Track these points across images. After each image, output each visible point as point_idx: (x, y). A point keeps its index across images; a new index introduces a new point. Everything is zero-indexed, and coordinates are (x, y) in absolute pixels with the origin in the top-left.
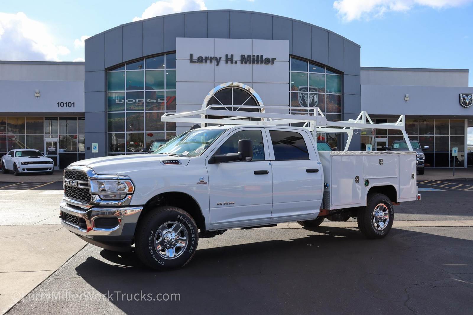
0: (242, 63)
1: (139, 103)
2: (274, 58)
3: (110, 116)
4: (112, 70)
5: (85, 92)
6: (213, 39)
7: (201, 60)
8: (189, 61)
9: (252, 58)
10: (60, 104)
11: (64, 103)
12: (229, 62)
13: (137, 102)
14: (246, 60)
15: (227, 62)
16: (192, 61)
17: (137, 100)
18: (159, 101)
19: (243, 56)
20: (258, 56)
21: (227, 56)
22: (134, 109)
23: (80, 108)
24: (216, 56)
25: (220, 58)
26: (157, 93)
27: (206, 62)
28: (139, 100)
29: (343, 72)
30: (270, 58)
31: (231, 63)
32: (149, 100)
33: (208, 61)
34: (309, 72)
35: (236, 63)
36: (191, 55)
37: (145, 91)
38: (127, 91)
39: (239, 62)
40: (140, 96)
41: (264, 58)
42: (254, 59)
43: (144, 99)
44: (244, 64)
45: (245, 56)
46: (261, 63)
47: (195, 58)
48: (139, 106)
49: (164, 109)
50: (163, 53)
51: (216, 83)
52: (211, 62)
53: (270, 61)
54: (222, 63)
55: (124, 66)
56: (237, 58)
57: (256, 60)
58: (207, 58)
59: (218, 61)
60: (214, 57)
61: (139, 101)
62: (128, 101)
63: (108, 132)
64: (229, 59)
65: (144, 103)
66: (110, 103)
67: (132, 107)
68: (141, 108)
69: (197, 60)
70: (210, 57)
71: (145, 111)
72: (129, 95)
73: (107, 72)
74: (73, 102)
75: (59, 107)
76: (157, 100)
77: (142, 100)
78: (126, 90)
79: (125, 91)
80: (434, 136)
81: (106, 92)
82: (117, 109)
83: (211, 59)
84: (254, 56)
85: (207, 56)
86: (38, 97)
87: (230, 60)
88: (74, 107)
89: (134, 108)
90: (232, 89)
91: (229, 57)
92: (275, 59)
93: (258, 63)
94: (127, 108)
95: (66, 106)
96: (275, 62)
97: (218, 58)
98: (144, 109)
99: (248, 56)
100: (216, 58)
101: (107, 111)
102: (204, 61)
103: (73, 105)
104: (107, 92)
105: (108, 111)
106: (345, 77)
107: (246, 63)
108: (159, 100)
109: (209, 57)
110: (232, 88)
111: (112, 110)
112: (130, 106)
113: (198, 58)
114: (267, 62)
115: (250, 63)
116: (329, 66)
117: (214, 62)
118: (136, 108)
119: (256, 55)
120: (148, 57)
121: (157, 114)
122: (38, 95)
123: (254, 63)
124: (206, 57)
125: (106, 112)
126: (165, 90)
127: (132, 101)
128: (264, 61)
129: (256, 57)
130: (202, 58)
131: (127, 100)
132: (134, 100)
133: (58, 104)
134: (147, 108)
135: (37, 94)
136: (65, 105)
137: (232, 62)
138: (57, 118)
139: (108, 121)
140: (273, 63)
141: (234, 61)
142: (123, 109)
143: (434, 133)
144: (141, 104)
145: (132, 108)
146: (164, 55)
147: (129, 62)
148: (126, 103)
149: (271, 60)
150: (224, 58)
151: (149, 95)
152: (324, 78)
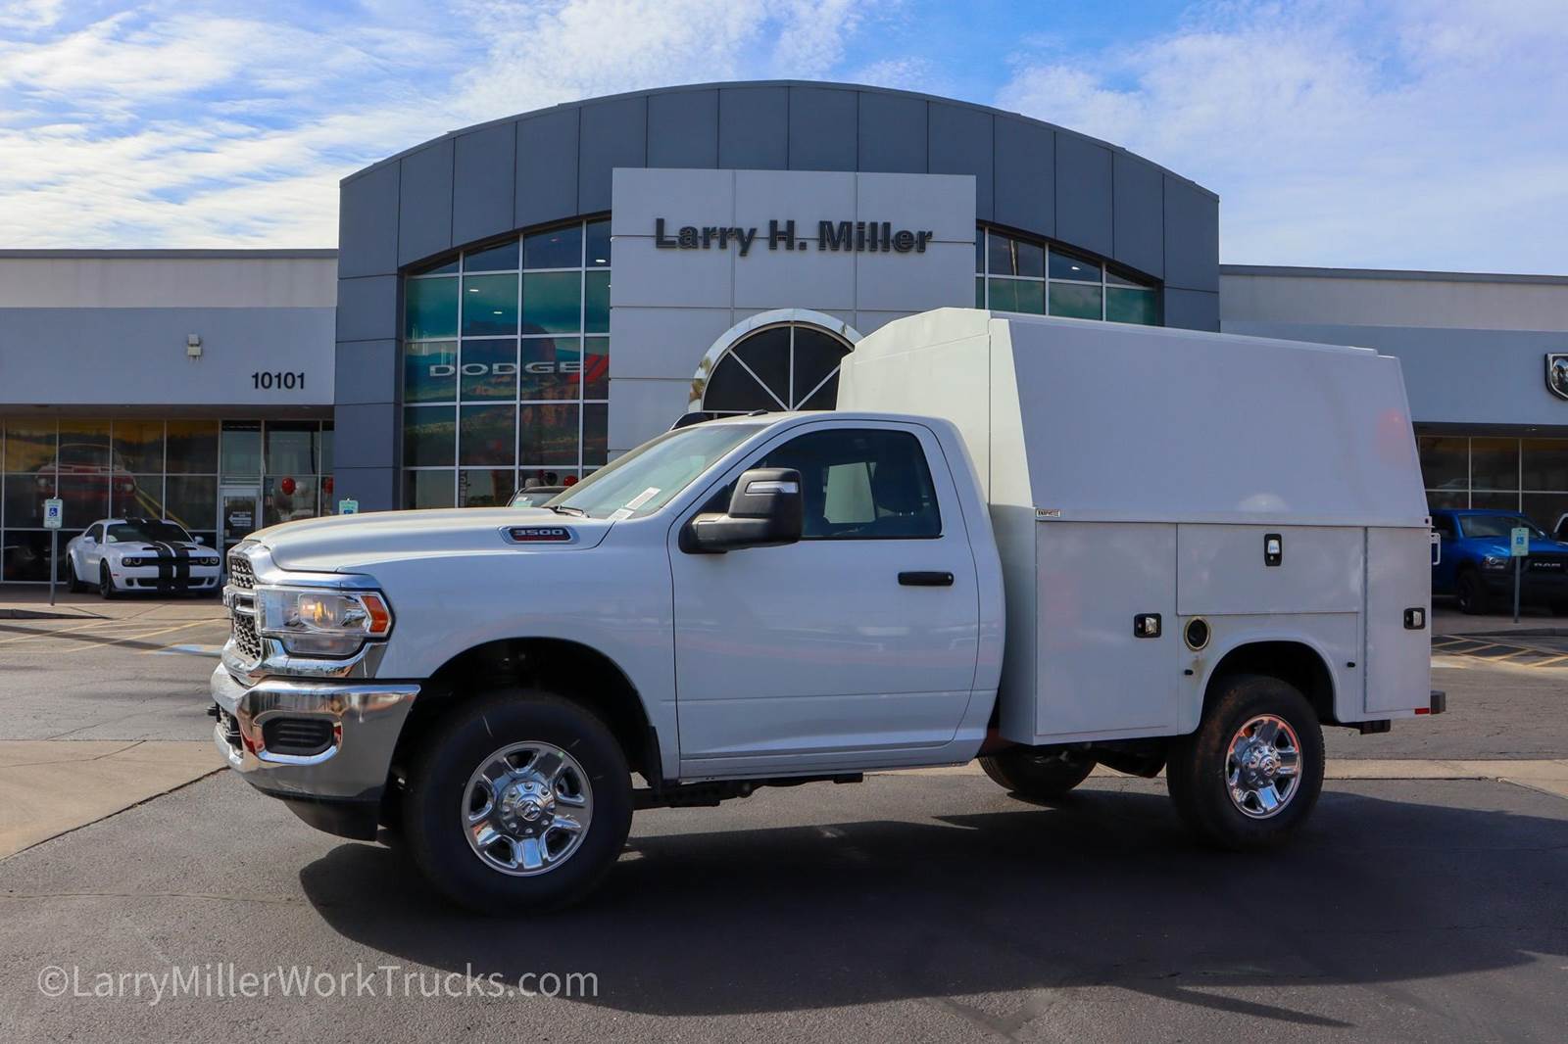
0: (822, 247)
1: (499, 376)
2: (927, 232)
3: (411, 416)
4: (422, 274)
5: (337, 342)
6: (731, 171)
7: (689, 238)
8: (653, 241)
9: (854, 231)
10: (261, 380)
11: (273, 376)
12: (781, 244)
13: (494, 373)
14: (834, 236)
15: (773, 246)
16: (662, 241)
17: (496, 367)
18: (561, 371)
19: (825, 227)
20: (874, 225)
21: (773, 224)
22: (484, 394)
23: (320, 391)
24: (737, 226)
25: (753, 231)
26: (558, 346)
27: (707, 245)
28: (500, 367)
29: (1160, 277)
30: (915, 232)
31: (788, 249)
32: (533, 368)
33: (715, 243)
34: (1048, 280)
35: (803, 246)
36: (660, 223)
37: (519, 337)
38: (465, 338)
39: (813, 246)
40: (504, 352)
41: (894, 231)
42: (861, 234)
43: (516, 362)
44: (828, 253)
45: (834, 224)
46: (886, 249)
47: (672, 231)
48: (500, 383)
49: (576, 396)
50: (578, 217)
51: (736, 312)
52: (723, 245)
53: (912, 242)
54: (760, 247)
55: (458, 259)
56: (806, 230)
57: (867, 237)
58: (709, 233)
59: (745, 240)
60: (731, 229)
61: (501, 369)
62: (467, 370)
63: (403, 469)
64: (782, 236)
65: (515, 375)
66: (411, 374)
67: (480, 389)
68: (506, 392)
69: (676, 239)
70: (718, 229)
71: (517, 402)
72: (471, 352)
73: (407, 277)
74: (299, 374)
75: (257, 386)
76: (556, 366)
77: (512, 367)
78: (462, 335)
79: (459, 338)
80: (1470, 491)
81: (399, 340)
82: (433, 395)
83: (724, 236)
84: (861, 225)
85: (711, 226)
86: (195, 356)
87: (784, 239)
88: (302, 387)
89: (486, 390)
90: (792, 329)
91: (782, 227)
92: (930, 234)
93: (873, 248)
94: (464, 391)
95: (279, 387)
96: (928, 246)
97: (746, 232)
98: (515, 396)
99: (843, 224)
100: (740, 231)
101: (403, 400)
102: (700, 242)
103: (298, 381)
104: (405, 341)
105: (406, 402)
106: (1168, 294)
107: (835, 247)
108: (563, 365)
109: (715, 228)
110: (790, 328)
111: (420, 396)
112: (474, 387)
113: (681, 230)
114: (905, 246)
115: (848, 248)
116: (1117, 259)
117: (734, 245)
118: (492, 392)
119: (867, 224)
120: (530, 232)
121: (556, 411)
122: (196, 351)
123: (860, 248)
124: (706, 230)
125: (397, 404)
126: (582, 335)
127: (481, 369)
128: (893, 241)
129: (867, 231)
130: (695, 230)
131: (465, 367)
132: (485, 368)
133: (254, 380)
134: (525, 390)
135: (195, 348)
136: (275, 381)
137: (790, 246)
138: (258, 423)
139: (405, 432)
140: (922, 249)
141: (797, 243)
142: (451, 394)
143: (1468, 482)
144: (505, 380)
145: (478, 392)
146: (581, 224)
147: (473, 249)
148: (462, 375)
149: (915, 239)
150: (764, 231)
151: (533, 350)
152: (1099, 299)
